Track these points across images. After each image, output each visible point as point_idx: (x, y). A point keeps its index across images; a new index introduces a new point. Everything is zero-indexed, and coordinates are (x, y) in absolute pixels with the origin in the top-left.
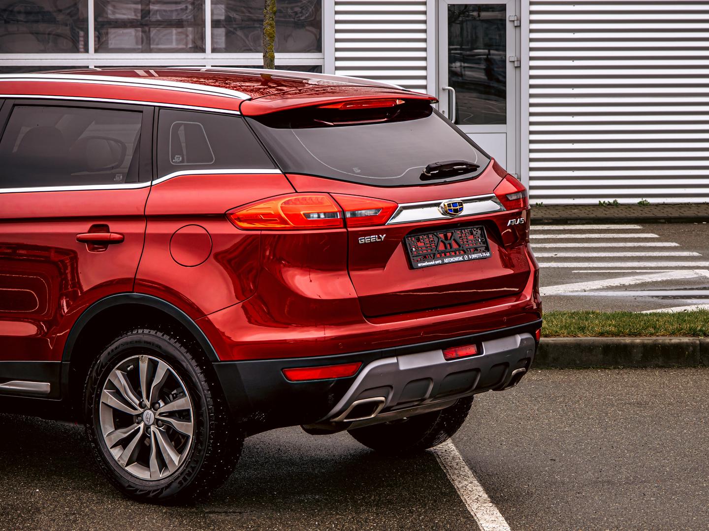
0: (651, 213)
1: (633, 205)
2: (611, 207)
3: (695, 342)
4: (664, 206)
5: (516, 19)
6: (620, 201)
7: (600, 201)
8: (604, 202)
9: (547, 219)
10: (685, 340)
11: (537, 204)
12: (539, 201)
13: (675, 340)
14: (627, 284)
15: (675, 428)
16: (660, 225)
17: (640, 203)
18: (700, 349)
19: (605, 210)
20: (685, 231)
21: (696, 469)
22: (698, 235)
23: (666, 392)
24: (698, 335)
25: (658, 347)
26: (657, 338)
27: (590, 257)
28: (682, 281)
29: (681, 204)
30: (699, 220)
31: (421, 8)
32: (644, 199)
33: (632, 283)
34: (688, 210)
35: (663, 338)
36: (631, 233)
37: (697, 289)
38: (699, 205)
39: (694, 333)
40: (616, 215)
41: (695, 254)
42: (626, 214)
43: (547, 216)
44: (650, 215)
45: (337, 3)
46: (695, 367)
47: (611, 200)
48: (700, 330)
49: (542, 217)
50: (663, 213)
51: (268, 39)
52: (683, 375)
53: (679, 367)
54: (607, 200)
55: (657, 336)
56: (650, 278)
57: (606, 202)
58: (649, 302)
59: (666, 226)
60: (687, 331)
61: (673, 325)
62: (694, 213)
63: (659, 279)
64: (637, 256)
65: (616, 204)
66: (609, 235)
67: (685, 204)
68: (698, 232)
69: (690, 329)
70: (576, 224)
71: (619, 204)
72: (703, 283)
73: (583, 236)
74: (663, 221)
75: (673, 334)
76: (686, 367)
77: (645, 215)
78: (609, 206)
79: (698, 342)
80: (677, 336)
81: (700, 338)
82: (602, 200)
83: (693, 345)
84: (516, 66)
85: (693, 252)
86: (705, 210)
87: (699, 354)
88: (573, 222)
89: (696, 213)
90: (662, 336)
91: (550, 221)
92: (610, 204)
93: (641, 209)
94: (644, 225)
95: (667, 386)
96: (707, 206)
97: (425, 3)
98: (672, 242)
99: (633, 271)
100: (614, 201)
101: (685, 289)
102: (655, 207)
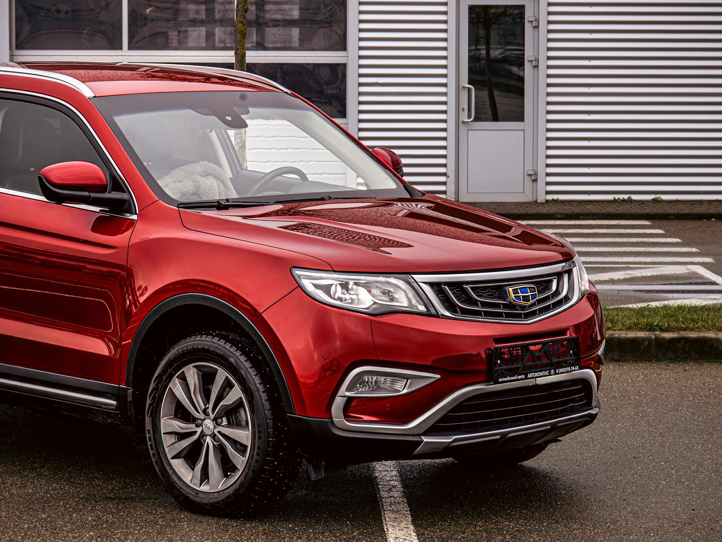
0: (662, 209)
1: (647, 201)
2: (625, 203)
3: (650, 337)
4: (677, 202)
5: (534, 20)
6: (634, 197)
7: (614, 198)
8: (619, 198)
9: (560, 214)
10: (642, 334)
11: (553, 200)
12: (555, 197)
13: (631, 335)
14: (616, 278)
15: (610, 422)
16: (670, 221)
17: (654, 200)
18: (655, 344)
19: (618, 206)
20: (692, 227)
21: (616, 463)
22: (704, 231)
23: (614, 386)
24: (654, 330)
25: (614, 341)
26: (614, 332)
27: (589, 252)
28: (670, 277)
29: (694, 201)
30: (708, 217)
31: (442, 8)
32: (658, 196)
33: (621, 278)
34: (700, 207)
35: (620, 332)
36: (639, 228)
37: (683, 284)
38: (711, 202)
39: (651, 328)
40: (628, 211)
41: (694, 250)
42: (636, 210)
43: (560, 211)
44: (661, 211)
45: (360, 3)
46: (650, 361)
47: (626, 197)
48: (657, 325)
49: (556, 212)
50: (674, 209)
51: (239, 36)
52: (636, 369)
53: (634, 361)
54: (621, 197)
55: (614, 330)
56: (641, 273)
57: (620, 198)
58: (631, 297)
59: (675, 223)
60: (644, 326)
61: (630, 320)
62: (704, 210)
63: (649, 274)
64: (636, 252)
65: (630, 201)
66: (616, 230)
67: (698, 201)
68: (704, 229)
69: (647, 324)
70: (588, 219)
71: (634, 200)
72: (691, 278)
73: (591, 231)
74: (673, 217)
75: (629, 328)
76: (641, 361)
77: (656, 211)
78: (622, 202)
79: (653, 337)
80: (633, 330)
81: (656, 332)
82: (617, 197)
83: (649, 339)
84: (534, 65)
85: (692, 247)
86: (716, 207)
87: (654, 348)
88: (585, 217)
89: (706, 209)
90: (619, 330)
91: (563, 216)
92: (624, 200)
93: (654, 205)
94: (655, 221)
95: (617, 379)
96: (718, 203)
97: (446, 4)
98: (675, 238)
99: (627, 266)
100: (629, 198)
101: (671, 284)
102: (668, 204)
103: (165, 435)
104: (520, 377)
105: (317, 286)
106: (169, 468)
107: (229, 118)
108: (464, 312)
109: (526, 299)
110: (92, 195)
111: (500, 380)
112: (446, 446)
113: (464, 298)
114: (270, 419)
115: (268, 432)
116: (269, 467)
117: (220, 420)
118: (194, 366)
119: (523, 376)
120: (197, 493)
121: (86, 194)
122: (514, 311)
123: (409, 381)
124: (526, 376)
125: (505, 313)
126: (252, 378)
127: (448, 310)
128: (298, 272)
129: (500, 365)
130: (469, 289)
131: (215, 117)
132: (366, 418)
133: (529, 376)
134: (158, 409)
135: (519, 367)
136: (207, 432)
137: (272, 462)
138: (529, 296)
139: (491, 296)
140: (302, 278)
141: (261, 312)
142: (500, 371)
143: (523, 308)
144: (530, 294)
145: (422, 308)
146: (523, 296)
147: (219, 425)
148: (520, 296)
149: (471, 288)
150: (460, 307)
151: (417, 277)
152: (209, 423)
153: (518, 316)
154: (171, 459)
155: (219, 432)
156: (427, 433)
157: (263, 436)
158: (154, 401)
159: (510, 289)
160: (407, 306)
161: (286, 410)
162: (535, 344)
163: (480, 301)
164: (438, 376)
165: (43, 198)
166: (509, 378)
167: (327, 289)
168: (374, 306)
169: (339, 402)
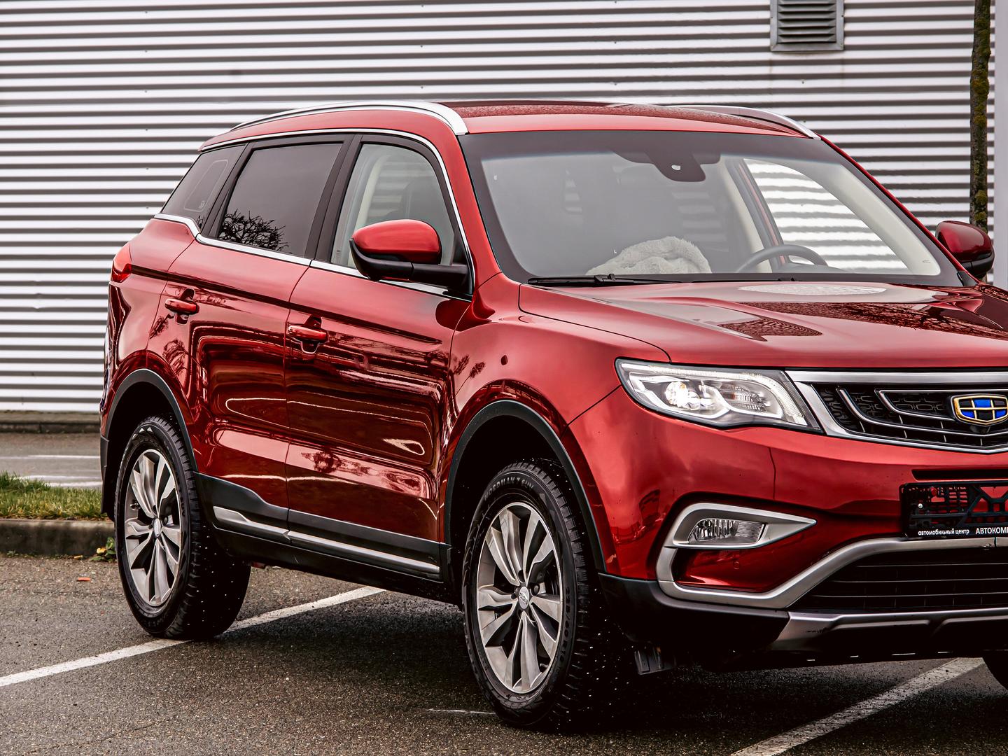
103: (482, 612)
104: (959, 532)
105: (648, 386)
106: (483, 659)
107: (676, 168)
108: (871, 429)
109: (985, 415)
110: (417, 266)
111: (921, 533)
112: (825, 629)
113: (876, 410)
114: (582, 582)
115: (579, 601)
116: (581, 652)
117: (537, 587)
118: (509, 509)
119: (967, 532)
120: (508, 696)
121: (408, 265)
122: (962, 434)
123: (767, 526)
124: (973, 530)
125: (946, 435)
126: (563, 521)
127: (843, 425)
128: (626, 365)
129: (923, 511)
130: (882, 395)
131: (653, 165)
132: (708, 581)
133: (978, 531)
134: (474, 575)
135: (961, 517)
136: (523, 606)
137: (586, 646)
138: (991, 411)
139: (926, 409)
140: (632, 374)
141: (568, 423)
142: (923, 521)
143: (981, 429)
144: (993, 408)
145: (800, 421)
146: (977, 411)
147: (535, 594)
148: (973, 411)
149: (886, 394)
150: (864, 422)
151: (796, 375)
152: (524, 592)
153: (973, 442)
154: (487, 646)
155: (533, 604)
156: (796, 608)
157: (572, 607)
158: (469, 562)
159: (957, 400)
160: (780, 417)
161: (597, 567)
162: (994, 485)
163: (902, 415)
164: (813, 522)
165: (356, 272)
166: (936, 532)
167: (659, 389)
168: (729, 416)
169: (666, 555)
